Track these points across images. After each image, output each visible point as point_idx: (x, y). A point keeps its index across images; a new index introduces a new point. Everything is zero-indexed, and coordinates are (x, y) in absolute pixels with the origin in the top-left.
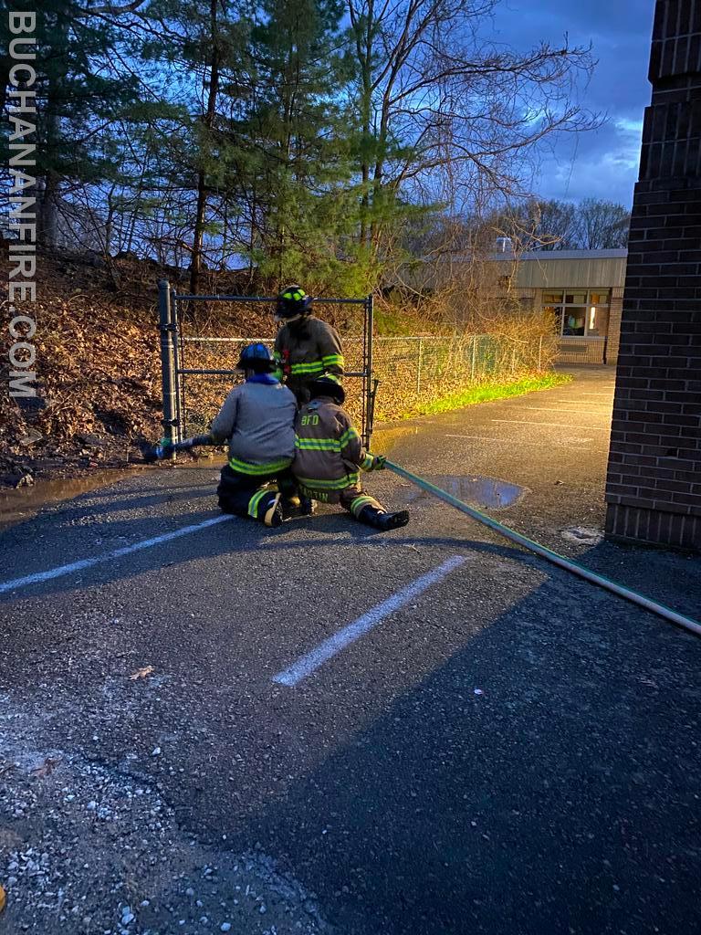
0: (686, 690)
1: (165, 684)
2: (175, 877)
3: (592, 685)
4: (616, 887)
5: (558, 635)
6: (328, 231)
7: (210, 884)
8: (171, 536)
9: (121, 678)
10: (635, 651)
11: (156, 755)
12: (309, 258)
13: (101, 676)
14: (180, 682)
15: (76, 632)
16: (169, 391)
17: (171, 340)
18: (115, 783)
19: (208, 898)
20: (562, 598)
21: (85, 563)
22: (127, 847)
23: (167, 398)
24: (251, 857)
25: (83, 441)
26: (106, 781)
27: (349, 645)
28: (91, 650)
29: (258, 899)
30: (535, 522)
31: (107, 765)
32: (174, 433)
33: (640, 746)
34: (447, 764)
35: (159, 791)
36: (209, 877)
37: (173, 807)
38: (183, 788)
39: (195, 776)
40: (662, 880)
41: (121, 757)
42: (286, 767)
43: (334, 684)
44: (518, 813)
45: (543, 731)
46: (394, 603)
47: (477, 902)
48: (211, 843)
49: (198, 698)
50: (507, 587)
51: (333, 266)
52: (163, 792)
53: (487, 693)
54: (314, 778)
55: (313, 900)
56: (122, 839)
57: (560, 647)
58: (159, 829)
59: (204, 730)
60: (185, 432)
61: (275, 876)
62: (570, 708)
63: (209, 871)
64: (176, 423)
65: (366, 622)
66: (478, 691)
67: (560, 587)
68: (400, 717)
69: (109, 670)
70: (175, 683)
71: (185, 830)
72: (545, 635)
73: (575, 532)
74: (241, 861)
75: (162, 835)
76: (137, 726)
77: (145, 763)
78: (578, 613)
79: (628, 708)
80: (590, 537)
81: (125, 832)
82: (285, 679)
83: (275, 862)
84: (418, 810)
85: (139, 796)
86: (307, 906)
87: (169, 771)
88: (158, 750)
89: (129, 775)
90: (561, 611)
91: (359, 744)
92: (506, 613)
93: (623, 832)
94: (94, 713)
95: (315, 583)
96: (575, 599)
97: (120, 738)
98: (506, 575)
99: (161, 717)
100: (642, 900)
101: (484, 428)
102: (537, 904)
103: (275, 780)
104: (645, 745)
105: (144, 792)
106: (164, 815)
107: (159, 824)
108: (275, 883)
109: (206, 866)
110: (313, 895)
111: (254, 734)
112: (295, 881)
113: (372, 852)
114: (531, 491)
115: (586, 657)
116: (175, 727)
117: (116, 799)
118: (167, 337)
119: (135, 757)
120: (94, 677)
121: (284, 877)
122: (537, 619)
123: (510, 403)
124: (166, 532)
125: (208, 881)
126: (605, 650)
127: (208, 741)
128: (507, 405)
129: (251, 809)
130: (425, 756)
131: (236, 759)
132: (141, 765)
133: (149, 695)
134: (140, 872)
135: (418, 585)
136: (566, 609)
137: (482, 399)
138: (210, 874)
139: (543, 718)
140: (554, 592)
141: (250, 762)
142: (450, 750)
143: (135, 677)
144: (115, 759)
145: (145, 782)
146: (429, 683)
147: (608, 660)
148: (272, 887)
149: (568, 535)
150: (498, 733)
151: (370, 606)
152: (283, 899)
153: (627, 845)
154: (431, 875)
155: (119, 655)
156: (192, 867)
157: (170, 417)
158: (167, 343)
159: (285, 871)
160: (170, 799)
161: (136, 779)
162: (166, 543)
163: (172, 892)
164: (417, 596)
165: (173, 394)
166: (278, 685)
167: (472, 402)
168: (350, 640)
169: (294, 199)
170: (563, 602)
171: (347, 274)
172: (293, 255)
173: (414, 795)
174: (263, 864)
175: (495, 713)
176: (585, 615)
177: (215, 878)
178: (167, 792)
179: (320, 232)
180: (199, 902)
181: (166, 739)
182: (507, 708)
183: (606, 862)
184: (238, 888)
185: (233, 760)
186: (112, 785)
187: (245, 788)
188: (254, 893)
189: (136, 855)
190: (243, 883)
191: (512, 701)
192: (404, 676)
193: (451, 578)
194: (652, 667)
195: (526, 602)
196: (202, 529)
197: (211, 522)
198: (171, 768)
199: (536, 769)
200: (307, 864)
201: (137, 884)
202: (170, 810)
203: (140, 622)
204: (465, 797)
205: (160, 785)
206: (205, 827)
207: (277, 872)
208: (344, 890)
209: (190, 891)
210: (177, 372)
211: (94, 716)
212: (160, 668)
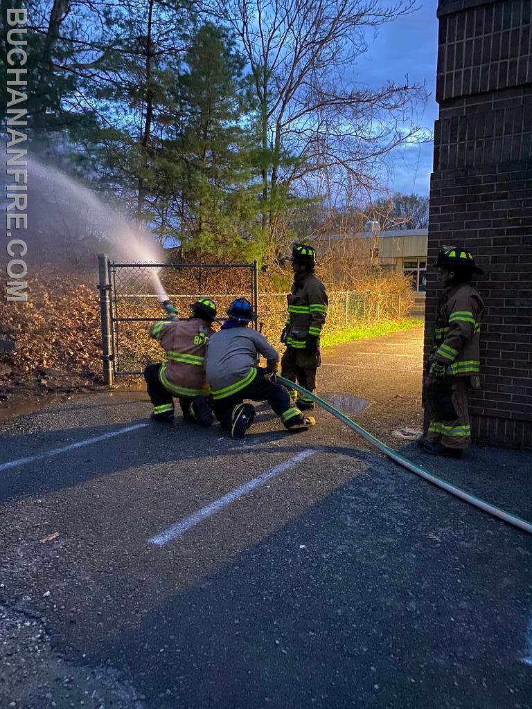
0: (462, 543)
1: (65, 546)
2: (40, 686)
3: (390, 540)
4: (376, 686)
5: (373, 505)
6: (233, 217)
7: (65, 690)
8: (95, 440)
9: (33, 542)
10: (429, 515)
11: (45, 597)
12: (220, 238)
13: (19, 541)
14: (78, 544)
15: (6, 510)
16: (107, 334)
17: (107, 297)
18: (10, 618)
19: (61, 700)
20: (382, 479)
21: (26, 460)
22: (8, 664)
23: (105, 339)
24: (101, 670)
25: (43, 374)
26: (4, 616)
27: (212, 515)
28: (15, 522)
29: (100, 700)
30: (374, 425)
31: (7, 605)
32: (110, 365)
33: (418, 583)
34: (267, 599)
35: (42, 623)
36: (66, 685)
37: (50, 635)
38: (61, 621)
39: (72, 612)
40: (413, 681)
41: (18, 598)
42: (143, 603)
43: (194, 543)
44: (313, 634)
45: (345, 574)
46: (253, 484)
47: (267, 699)
48: (73, 660)
49: (89, 555)
50: (342, 471)
51: (238, 243)
52: (45, 624)
53: (309, 547)
54: (163, 612)
55: (142, 700)
56: (5, 658)
57: (373, 513)
58: (36, 651)
59: (87, 578)
60: (118, 365)
61: (117, 683)
62: (369, 557)
63: (67, 680)
64: (112, 358)
65: (228, 498)
66: (302, 546)
67: (382, 471)
68: (239, 566)
69: (25, 537)
70: (73, 545)
71: (56, 651)
72: (363, 505)
73: (402, 431)
74: (93, 673)
75: (38, 655)
76: (36, 576)
77: (36, 603)
78: (391, 489)
79: (414, 557)
80: (413, 435)
81: (9, 653)
82: (157, 541)
83: (119, 673)
84: (237, 633)
85: (26, 627)
86: (137, 704)
87: (53, 608)
88: (48, 593)
89: (22, 612)
90: (379, 487)
91: (203, 586)
92: (337, 490)
93: (390, 646)
94: (5, 567)
95: (197, 472)
96: (392, 479)
97: (21, 585)
98: (342, 462)
99: (56, 570)
100: (395, 696)
101: (350, 359)
102: (313, 700)
103: (133, 613)
104: (422, 583)
105: (31, 624)
106: (42, 641)
107: (37, 647)
108: (115, 689)
109: (65, 677)
110: (143, 697)
111: (125, 580)
112: (131, 687)
113: (194, 665)
114: (376, 403)
115: (391, 520)
116: (65, 577)
117: (8, 630)
118: (105, 295)
119: (30, 599)
120: (12, 542)
121: (123, 684)
122: (360, 494)
123: (373, 341)
124: (92, 437)
125: (65, 687)
126: (406, 515)
127: (88, 586)
128: (371, 342)
129: (109, 635)
130: (251, 594)
131: (107, 598)
132: (32, 605)
133: (51, 554)
134: (14, 682)
135: (275, 471)
136: (383, 486)
137: (353, 338)
138: (67, 683)
139: (348, 565)
140: (377, 474)
141: (117, 600)
142: (271, 589)
143: (44, 541)
144: (14, 600)
145: (33, 617)
146: (267, 541)
147: (407, 522)
148: (113, 692)
149: (397, 433)
150: (311, 576)
151: (234, 487)
152: (119, 700)
153: (392, 656)
154: (236, 680)
155: (36, 525)
156: (55, 678)
157: (107, 353)
158: (105, 299)
159: (124, 680)
160: (49, 629)
161: (26, 615)
162: (90, 445)
163: (35, 696)
164: (272, 479)
165: (110, 336)
166: (151, 545)
167: (345, 340)
168: (213, 512)
169: (208, 195)
170: (382, 481)
171: (248, 248)
172: (207, 236)
173: (237, 622)
174: (110, 675)
175: (312, 562)
176: (397, 491)
177: (70, 686)
178: (48, 623)
179: (227, 218)
180: (53, 703)
181: (57, 585)
182: (322, 558)
183: (373, 668)
184: (87, 692)
185: (104, 600)
186: (8, 619)
187: (109, 619)
188: (97, 696)
189: (14, 670)
190: (91, 689)
191: (327, 553)
192: (249, 537)
193: (301, 466)
194: (439, 526)
195: (355, 482)
196: (120, 434)
197: (128, 429)
198: (55, 606)
199: (334, 602)
200: (143, 674)
201: (9, 691)
202: (47, 637)
203: (57, 501)
204: (275, 623)
205: (43, 619)
206: (71, 649)
207: (118, 680)
208: (167, 693)
209: (48, 695)
210: (112, 320)
211: (5, 570)
212: (64, 534)
